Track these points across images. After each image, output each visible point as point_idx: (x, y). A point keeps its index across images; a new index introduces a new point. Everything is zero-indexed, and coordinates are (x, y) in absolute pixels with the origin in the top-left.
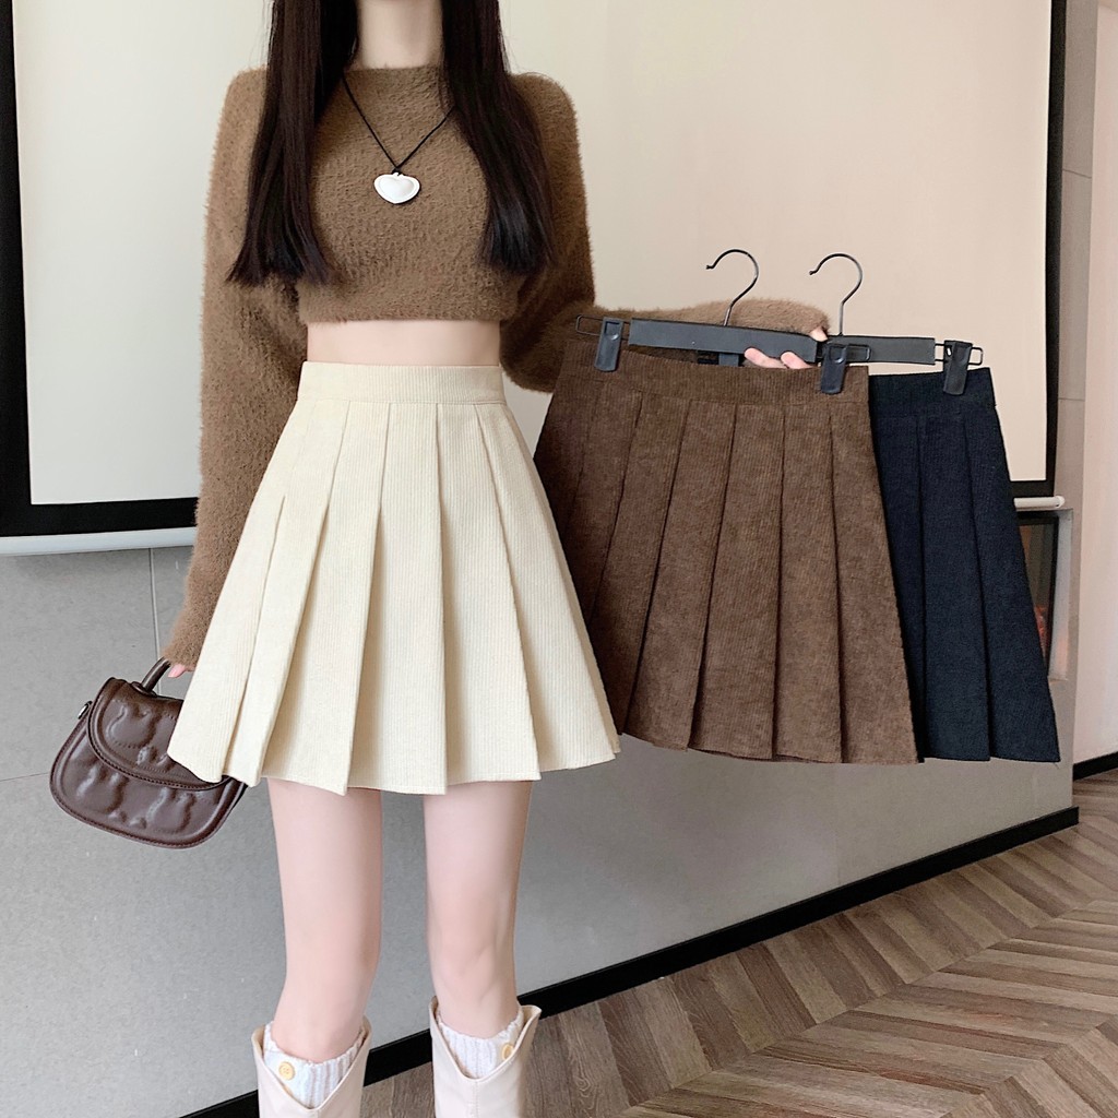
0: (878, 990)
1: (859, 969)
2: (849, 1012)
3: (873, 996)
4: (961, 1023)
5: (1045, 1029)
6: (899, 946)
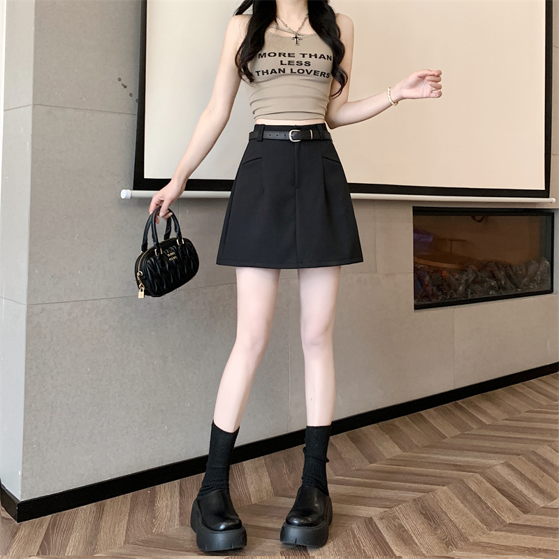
0: (474, 427)
1: (465, 420)
2: (462, 434)
3: (472, 428)
4: (511, 436)
5: (549, 437)
6: (484, 413)
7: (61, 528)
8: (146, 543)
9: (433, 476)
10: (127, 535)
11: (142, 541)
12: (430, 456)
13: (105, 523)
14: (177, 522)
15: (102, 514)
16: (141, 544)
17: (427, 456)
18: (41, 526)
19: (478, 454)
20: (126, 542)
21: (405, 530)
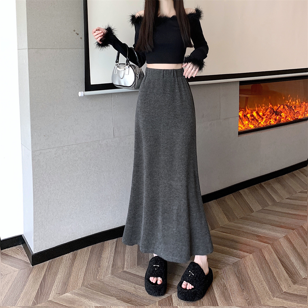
0: (270, 204)
1: (265, 197)
2: (263, 209)
3: (268, 205)
4: (290, 212)
6: (276, 192)
7: (53, 271)
8: (92, 286)
9: (245, 244)
10: (84, 279)
11: (91, 285)
12: (244, 226)
13: (75, 268)
14: (110, 271)
15: (74, 261)
16: (90, 287)
17: (242, 226)
18: (43, 268)
19: (271, 227)
20: (83, 284)
21: (226, 289)
